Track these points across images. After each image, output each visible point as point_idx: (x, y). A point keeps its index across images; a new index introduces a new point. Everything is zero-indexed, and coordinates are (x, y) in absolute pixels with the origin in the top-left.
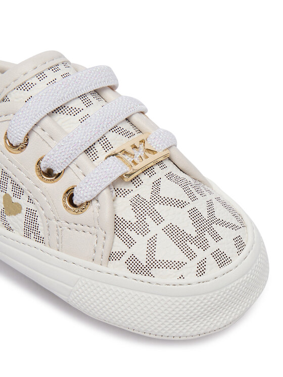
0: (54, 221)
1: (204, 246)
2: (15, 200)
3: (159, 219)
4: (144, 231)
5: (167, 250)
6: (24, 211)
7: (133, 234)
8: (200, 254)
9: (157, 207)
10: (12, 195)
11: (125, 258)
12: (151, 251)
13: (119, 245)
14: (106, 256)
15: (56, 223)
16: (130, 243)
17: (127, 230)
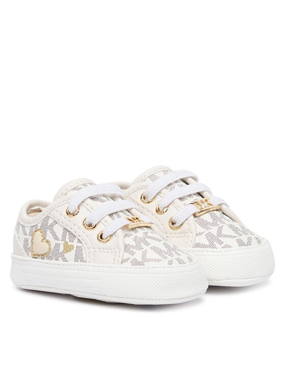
0: (92, 249)
1: (171, 255)
2: (70, 243)
3: (147, 244)
4: (140, 248)
5: (151, 254)
6: (75, 248)
7: (134, 250)
8: (170, 258)
9: (146, 239)
10: (68, 241)
11: (130, 260)
12: (144, 256)
13: (127, 255)
14: (120, 261)
15: (93, 250)
16: (133, 254)
17: (131, 249)
